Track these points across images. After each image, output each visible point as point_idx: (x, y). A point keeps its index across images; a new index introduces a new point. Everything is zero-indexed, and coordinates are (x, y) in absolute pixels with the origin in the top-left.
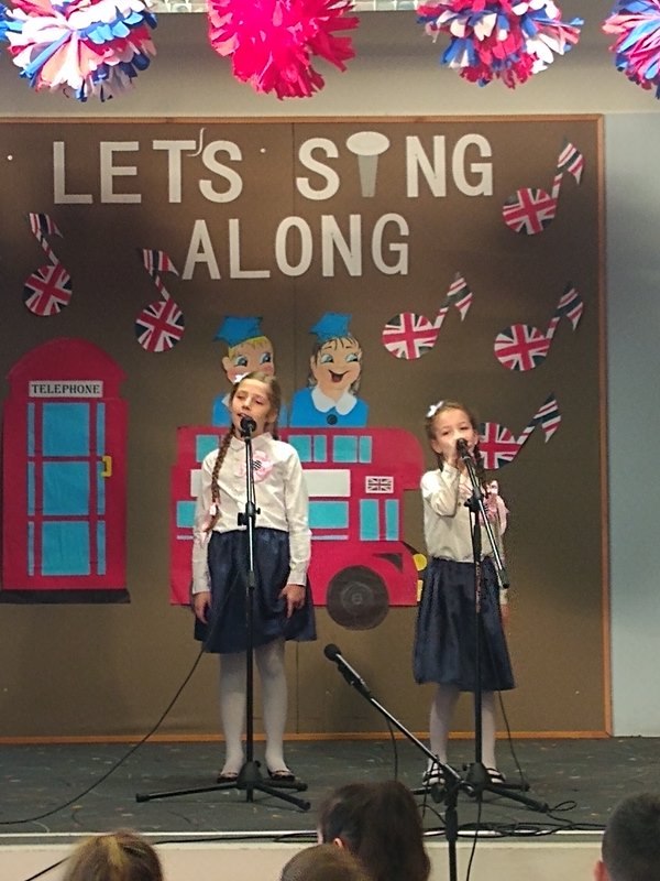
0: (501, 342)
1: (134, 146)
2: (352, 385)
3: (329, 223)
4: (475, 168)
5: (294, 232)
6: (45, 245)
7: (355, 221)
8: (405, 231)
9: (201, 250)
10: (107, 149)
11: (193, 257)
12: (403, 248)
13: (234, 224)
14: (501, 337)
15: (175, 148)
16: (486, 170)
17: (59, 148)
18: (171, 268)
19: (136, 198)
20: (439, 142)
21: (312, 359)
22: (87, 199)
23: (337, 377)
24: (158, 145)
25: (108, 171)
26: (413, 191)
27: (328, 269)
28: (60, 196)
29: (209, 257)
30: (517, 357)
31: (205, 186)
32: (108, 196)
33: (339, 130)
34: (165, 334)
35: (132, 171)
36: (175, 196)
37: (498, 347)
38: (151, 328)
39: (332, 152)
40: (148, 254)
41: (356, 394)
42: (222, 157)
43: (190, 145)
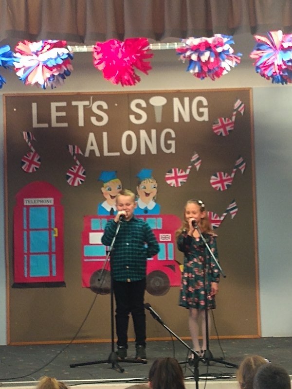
0: (213, 179)
1: (64, 104)
2: (154, 198)
3: (143, 133)
4: (201, 110)
5: (129, 137)
6: (29, 144)
7: (154, 132)
8: (173, 135)
9: (92, 145)
10: (54, 105)
11: (89, 148)
12: (173, 143)
13: (105, 134)
14: (213, 177)
15: (81, 105)
16: (205, 111)
17: (34, 105)
18: (80, 152)
19: (65, 125)
20: (187, 100)
21: (137, 187)
22: (46, 125)
23: (147, 195)
24: (74, 103)
25: (54, 114)
26: (176, 120)
27: (143, 152)
28: (35, 125)
29: (95, 147)
30: (219, 185)
31: (93, 120)
32: (54, 124)
33: (146, 96)
34: (78, 179)
35: (64, 114)
36: (81, 123)
37: (212, 181)
38: (72, 176)
39: (144, 104)
40: (71, 147)
41: (155, 201)
42: (100, 107)
43: (87, 103)
